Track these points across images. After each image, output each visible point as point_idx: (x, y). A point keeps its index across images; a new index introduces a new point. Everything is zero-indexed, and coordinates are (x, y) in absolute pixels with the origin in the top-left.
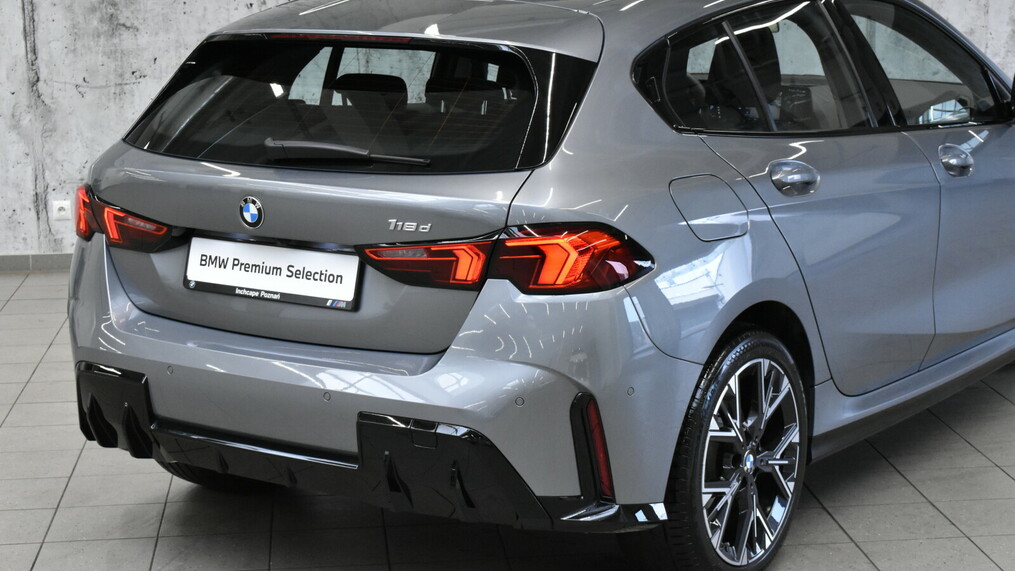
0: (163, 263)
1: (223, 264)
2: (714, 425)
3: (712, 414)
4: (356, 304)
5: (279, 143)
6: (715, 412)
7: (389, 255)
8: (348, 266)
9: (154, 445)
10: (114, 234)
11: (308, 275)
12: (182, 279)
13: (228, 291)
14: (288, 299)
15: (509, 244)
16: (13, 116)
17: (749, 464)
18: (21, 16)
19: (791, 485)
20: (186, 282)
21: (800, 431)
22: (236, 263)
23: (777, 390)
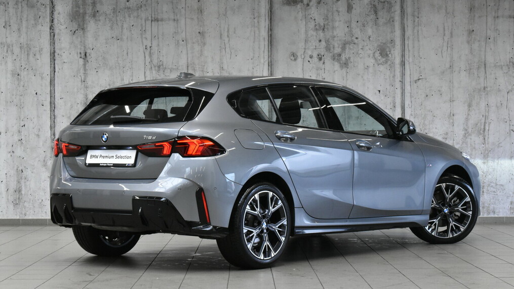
0: (79, 159)
1: (97, 157)
2: (248, 207)
3: (247, 204)
4: (134, 165)
5: (114, 117)
6: (249, 203)
7: (144, 147)
8: (133, 154)
9: (74, 220)
10: (65, 152)
11: (121, 157)
12: (84, 164)
13: (97, 165)
14: (115, 165)
15: (178, 142)
16: (44, 161)
17: (264, 225)
18: (50, 120)
19: (284, 239)
20: (86, 164)
21: (287, 220)
22: (101, 156)
23: (276, 203)
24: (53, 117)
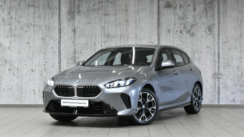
24: (60, 58)
